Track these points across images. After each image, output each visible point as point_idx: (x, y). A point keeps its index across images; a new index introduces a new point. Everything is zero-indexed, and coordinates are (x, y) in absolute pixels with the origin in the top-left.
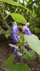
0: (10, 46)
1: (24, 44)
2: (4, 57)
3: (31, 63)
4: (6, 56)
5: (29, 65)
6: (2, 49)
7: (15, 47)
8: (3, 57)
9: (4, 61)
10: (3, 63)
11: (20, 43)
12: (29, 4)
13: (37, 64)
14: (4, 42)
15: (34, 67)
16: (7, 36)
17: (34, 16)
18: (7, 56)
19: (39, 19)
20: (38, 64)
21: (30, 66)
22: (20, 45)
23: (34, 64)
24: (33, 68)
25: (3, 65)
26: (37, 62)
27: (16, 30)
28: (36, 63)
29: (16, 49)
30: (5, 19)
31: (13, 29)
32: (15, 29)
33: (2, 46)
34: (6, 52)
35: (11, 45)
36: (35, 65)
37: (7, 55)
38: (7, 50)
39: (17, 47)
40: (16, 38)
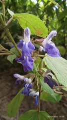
0: (17, 78)
1: (43, 75)
2: (5, 97)
3: (51, 106)
4: (7, 94)
5: (47, 110)
6: (2, 82)
7: (27, 79)
8: (3, 97)
9: (4, 104)
10: (2, 108)
11: (36, 73)
12: (48, 6)
13: (61, 108)
14: (5, 71)
15: (56, 113)
16: (11, 58)
17: (56, 27)
18: (10, 94)
19: (64, 31)
20: (63, 108)
21: (49, 111)
22: (34, 76)
23: (56, 108)
24: (54, 114)
25: (4, 110)
26: (60, 104)
27: (29, 46)
28: (59, 106)
29: (28, 83)
30: (6, 25)
31: (24, 43)
32: (27, 44)
33: (2, 77)
34: (7, 89)
35: (17, 75)
36: (57, 110)
37: (9, 92)
38: (9, 84)
39: (30, 80)
40: (29, 63)
